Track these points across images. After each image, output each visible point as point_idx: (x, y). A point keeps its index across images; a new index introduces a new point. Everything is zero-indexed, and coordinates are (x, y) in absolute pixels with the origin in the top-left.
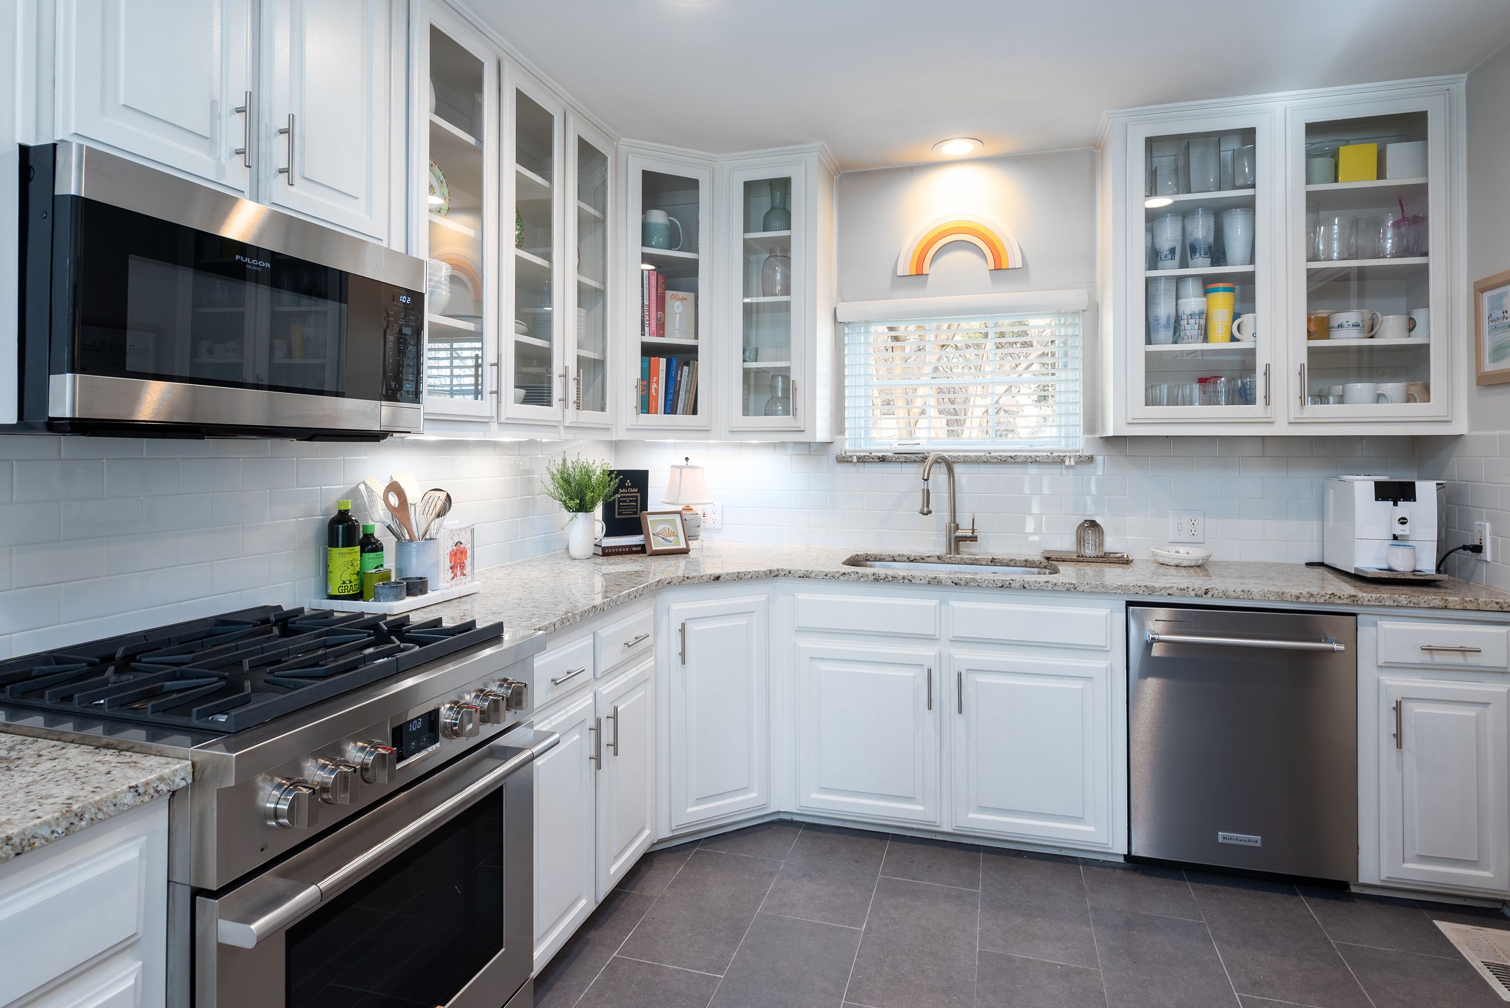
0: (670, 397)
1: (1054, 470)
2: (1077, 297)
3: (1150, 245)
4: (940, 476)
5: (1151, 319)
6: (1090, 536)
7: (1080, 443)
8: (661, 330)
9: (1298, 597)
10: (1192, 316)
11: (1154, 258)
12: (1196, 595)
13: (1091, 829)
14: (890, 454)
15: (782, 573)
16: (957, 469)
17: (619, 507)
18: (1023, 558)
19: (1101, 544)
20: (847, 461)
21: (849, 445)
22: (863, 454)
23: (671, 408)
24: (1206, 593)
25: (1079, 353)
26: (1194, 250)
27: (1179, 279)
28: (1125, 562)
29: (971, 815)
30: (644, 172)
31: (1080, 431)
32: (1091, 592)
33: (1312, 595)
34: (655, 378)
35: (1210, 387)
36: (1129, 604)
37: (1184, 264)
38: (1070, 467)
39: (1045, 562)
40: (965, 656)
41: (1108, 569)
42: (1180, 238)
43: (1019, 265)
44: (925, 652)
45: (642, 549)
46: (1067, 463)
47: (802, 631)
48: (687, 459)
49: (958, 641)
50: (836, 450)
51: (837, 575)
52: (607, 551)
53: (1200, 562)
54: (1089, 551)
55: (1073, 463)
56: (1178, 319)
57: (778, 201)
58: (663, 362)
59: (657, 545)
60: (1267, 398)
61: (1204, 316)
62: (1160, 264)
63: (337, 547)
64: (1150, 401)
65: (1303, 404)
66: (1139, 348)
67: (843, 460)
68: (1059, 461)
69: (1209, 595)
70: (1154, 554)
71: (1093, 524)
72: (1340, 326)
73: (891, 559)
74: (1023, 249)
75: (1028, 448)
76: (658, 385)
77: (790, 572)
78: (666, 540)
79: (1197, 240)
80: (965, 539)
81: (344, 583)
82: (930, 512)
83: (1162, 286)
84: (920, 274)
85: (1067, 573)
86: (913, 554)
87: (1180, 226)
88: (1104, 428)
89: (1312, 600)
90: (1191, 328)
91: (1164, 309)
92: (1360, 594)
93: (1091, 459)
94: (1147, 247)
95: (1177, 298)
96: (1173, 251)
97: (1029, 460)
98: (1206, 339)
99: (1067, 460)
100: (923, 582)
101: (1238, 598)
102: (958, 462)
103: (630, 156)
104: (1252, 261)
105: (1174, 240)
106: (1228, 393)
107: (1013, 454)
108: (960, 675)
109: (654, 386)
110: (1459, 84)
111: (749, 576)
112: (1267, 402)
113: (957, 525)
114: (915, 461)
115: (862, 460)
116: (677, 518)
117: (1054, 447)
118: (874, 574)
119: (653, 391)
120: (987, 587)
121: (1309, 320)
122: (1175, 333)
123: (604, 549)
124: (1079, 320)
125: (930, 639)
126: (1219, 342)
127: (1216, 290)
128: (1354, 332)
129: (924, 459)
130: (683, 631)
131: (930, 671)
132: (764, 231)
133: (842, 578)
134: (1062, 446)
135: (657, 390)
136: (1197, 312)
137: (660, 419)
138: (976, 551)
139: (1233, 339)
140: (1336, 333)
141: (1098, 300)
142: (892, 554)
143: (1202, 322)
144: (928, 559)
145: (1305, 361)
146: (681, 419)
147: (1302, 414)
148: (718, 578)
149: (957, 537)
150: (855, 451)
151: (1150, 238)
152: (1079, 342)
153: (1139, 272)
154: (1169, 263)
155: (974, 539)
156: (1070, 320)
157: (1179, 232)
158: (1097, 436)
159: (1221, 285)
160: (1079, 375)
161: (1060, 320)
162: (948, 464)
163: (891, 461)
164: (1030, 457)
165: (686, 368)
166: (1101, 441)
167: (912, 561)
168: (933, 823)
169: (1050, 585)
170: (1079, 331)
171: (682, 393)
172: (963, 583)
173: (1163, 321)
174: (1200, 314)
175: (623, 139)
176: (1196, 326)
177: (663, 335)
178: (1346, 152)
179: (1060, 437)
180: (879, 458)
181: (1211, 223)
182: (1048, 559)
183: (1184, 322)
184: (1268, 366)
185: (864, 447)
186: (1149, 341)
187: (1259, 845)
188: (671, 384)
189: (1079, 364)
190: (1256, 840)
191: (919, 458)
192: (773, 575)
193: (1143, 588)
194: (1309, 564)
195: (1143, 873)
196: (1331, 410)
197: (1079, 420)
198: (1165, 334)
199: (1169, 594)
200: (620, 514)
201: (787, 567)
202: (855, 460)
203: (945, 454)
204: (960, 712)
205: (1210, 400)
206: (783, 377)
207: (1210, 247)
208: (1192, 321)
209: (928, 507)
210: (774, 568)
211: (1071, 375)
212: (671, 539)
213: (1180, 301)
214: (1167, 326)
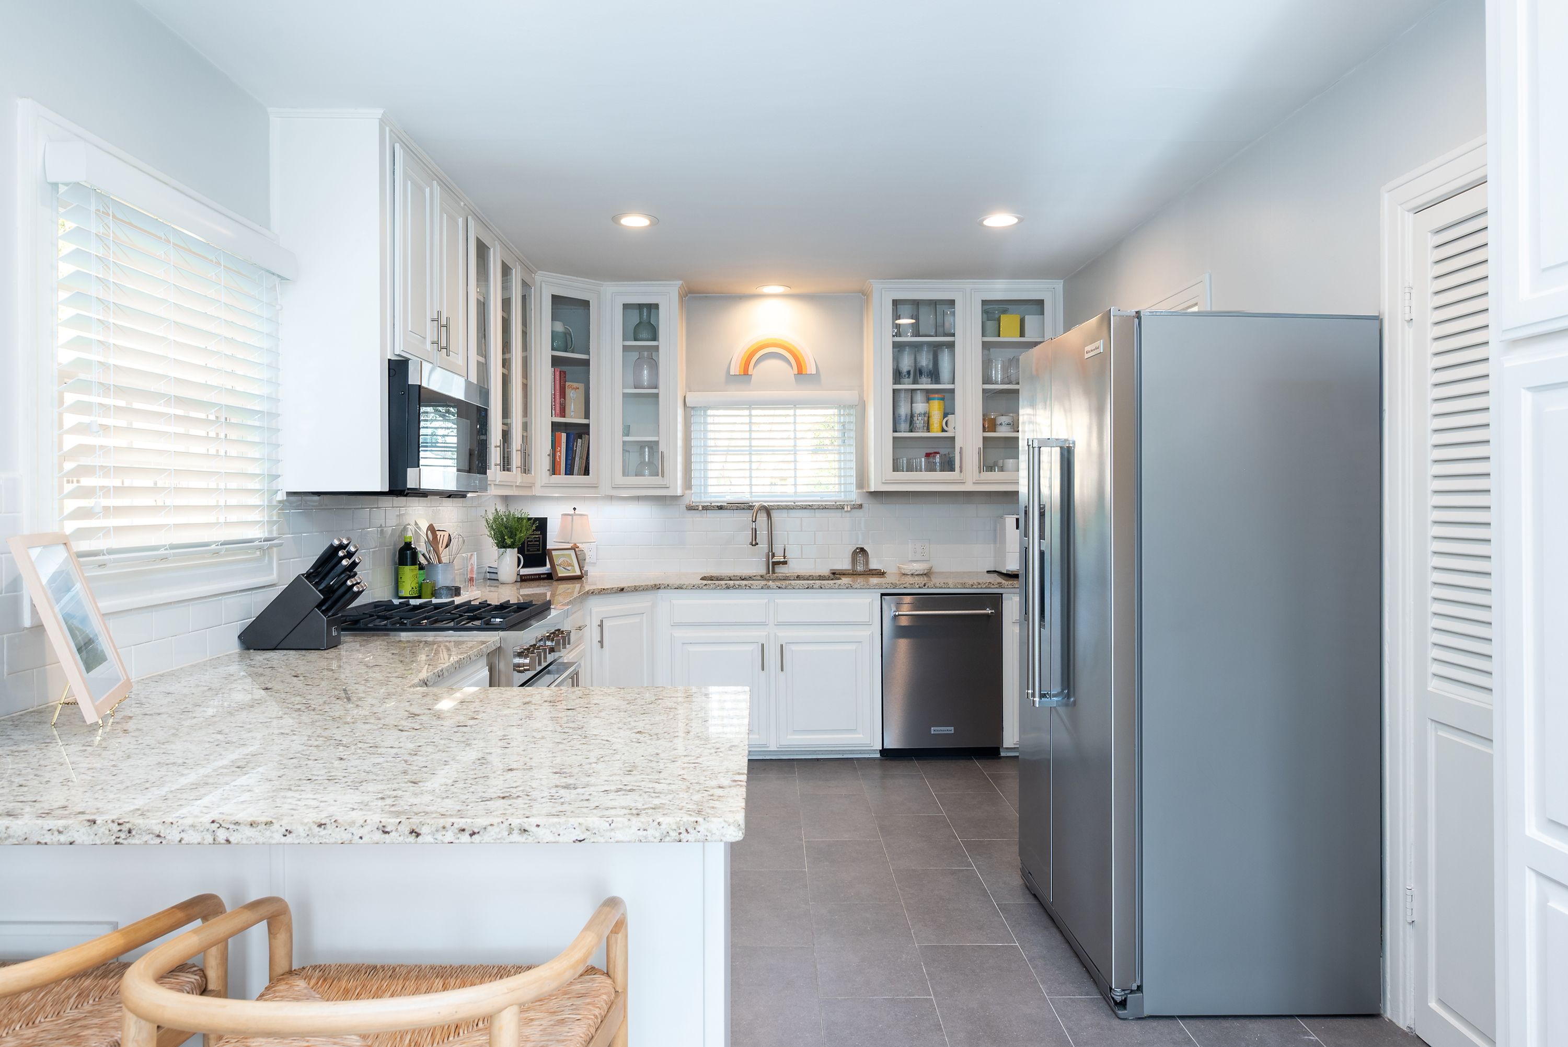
0: (569, 462)
1: (838, 514)
2: (850, 396)
3: (895, 368)
4: (762, 518)
5: (897, 415)
6: (860, 557)
7: (854, 496)
8: (563, 413)
9: (972, 585)
10: (920, 415)
11: (898, 376)
12: (920, 587)
13: (861, 736)
14: (725, 504)
15: (663, 586)
16: (774, 514)
17: (528, 545)
18: (817, 575)
19: (867, 563)
20: (695, 509)
21: (695, 497)
22: (706, 504)
23: (569, 471)
24: (924, 586)
25: (853, 434)
26: (921, 373)
27: (913, 391)
28: (881, 574)
29: (789, 737)
30: (552, 295)
31: (853, 488)
32: (861, 588)
33: (979, 584)
34: (559, 448)
35: (931, 460)
36: (882, 595)
37: (915, 382)
38: (847, 511)
39: (832, 576)
40: (785, 634)
41: (871, 579)
42: (913, 365)
43: (814, 372)
44: (758, 634)
45: (549, 577)
46: (846, 509)
47: (676, 625)
48: (575, 509)
49: (779, 624)
50: (687, 500)
51: (701, 586)
52: (523, 578)
53: (926, 572)
54: (860, 568)
55: (849, 509)
56: (912, 416)
57: (645, 317)
58: (564, 435)
59: (561, 573)
60: (961, 467)
61: (927, 415)
62: (902, 380)
63: (407, 565)
64: (896, 468)
65: (980, 472)
66: (889, 435)
67: (691, 508)
68: (839, 508)
69: (926, 587)
70: (899, 568)
71: (862, 550)
72: (1001, 424)
73: (728, 579)
74: (818, 363)
75: (819, 499)
76: (561, 453)
77: (668, 585)
78: (566, 569)
79: (922, 366)
80: (779, 563)
81: (413, 588)
82: (757, 544)
83: (903, 395)
84: (746, 373)
85: (845, 580)
86: (744, 575)
87: (913, 357)
88: (869, 486)
89: (979, 586)
90: (919, 422)
91: (904, 410)
92: (1003, 582)
93: (860, 506)
94: (893, 369)
95: (912, 403)
96: (909, 372)
97: (821, 507)
98: (928, 430)
99: (846, 507)
100: (758, 587)
101: (941, 588)
102: (773, 509)
103: (543, 284)
104: (953, 383)
105: (909, 366)
106: (941, 463)
107: (810, 504)
108: (782, 646)
109: (558, 454)
110: (1059, 285)
111: (642, 588)
112: (961, 471)
113: (774, 553)
114: (744, 509)
115: (705, 508)
116: (572, 552)
117: (837, 499)
118: (726, 584)
119: (558, 458)
120: (799, 588)
121: (984, 420)
122: (910, 426)
123: (521, 576)
124: (853, 411)
125: (764, 624)
126: (936, 433)
127: (934, 399)
128: (1008, 428)
129: (750, 507)
130: (601, 626)
131: (763, 645)
132: (635, 340)
133: (704, 587)
134: (842, 497)
135: (560, 457)
136: (923, 412)
137: (562, 478)
138: (786, 572)
139: (943, 430)
140: (999, 428)
141: (865, 398)
142: (729, 575)
143: (926, 419)
144: (754, 578)
145: (981, 446)
146: (577, 479)
147: (980, 477)
148: (622, 590)
149: (773, 562)
150: (700, 502)
151: (895, 362)
152: (853, 427)
153: (889, 386)
154: (906, 380)
155: (785, 563)
156: (847, 411)
157: (913, 361)
158: (865, 491)
159: (936, 396)
160: (853, 449)
161: (840, 412)
162: (768, 511)
163: (726, 509)
164: (822, 505)
165: (579, 441)
166: (867, 494)
167: (743, 580)
168: (765, 746)
169: (836, 585)
170: (853, 419)
171: (577, 459)
172: (783, 587)
173: (903, 418)
174: (925, 414)
175: (539, 272)
176: (922, 421)
177: (564, 417)
178: (1004, 319)
179: (841, 492)
180: (718, 507)
181: (931, 357)
182: (834, 574)
183: (915, 419)
184: (961, 448)
185: (706, 500)
186: (895, 431)
187: (953, 732)
188: (570, 452)
189: (853, 442)
190: (951, 730)
191: (746, 507)
192: (657, 587)
193: (890, 585)
194: (988, 572)
195: (891, 760)
196: (996, 475)
197: (853, 480)
198: (904, 426)
199: (905, 588)
200: (528, 550)
201: (666, 583)
202: (701, 508)
203: (766, 504)
204: (782, 670)
205: (931, 468)
206: (651, 448)
207: (930, 372)
208: (920, 418)
209: (755, 540)
210: (657, 583)
211: (848, 449)
212: (569, 568)
213: (913, 405)
214: (906, 421)
